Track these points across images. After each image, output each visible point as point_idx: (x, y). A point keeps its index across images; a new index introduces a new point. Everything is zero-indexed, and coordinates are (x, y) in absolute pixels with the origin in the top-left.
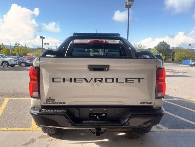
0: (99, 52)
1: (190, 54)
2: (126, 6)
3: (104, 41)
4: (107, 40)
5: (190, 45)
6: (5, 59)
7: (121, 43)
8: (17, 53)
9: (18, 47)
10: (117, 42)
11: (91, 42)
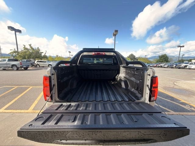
0: (99, 60)
1: (146, 60)
2: (114, 35)
3: (103, 53)
4: (105, 53)
5: (146, 56)
6: (50, 63)
7: (115, 54)
8: (57, 60)
9: (57, 57)
10: (112, 54)
11: (95, 54)
